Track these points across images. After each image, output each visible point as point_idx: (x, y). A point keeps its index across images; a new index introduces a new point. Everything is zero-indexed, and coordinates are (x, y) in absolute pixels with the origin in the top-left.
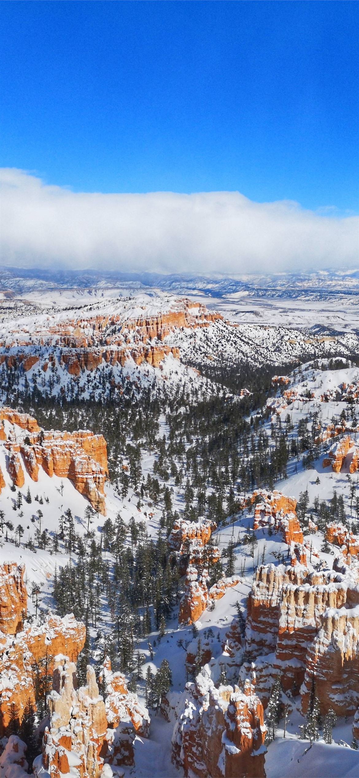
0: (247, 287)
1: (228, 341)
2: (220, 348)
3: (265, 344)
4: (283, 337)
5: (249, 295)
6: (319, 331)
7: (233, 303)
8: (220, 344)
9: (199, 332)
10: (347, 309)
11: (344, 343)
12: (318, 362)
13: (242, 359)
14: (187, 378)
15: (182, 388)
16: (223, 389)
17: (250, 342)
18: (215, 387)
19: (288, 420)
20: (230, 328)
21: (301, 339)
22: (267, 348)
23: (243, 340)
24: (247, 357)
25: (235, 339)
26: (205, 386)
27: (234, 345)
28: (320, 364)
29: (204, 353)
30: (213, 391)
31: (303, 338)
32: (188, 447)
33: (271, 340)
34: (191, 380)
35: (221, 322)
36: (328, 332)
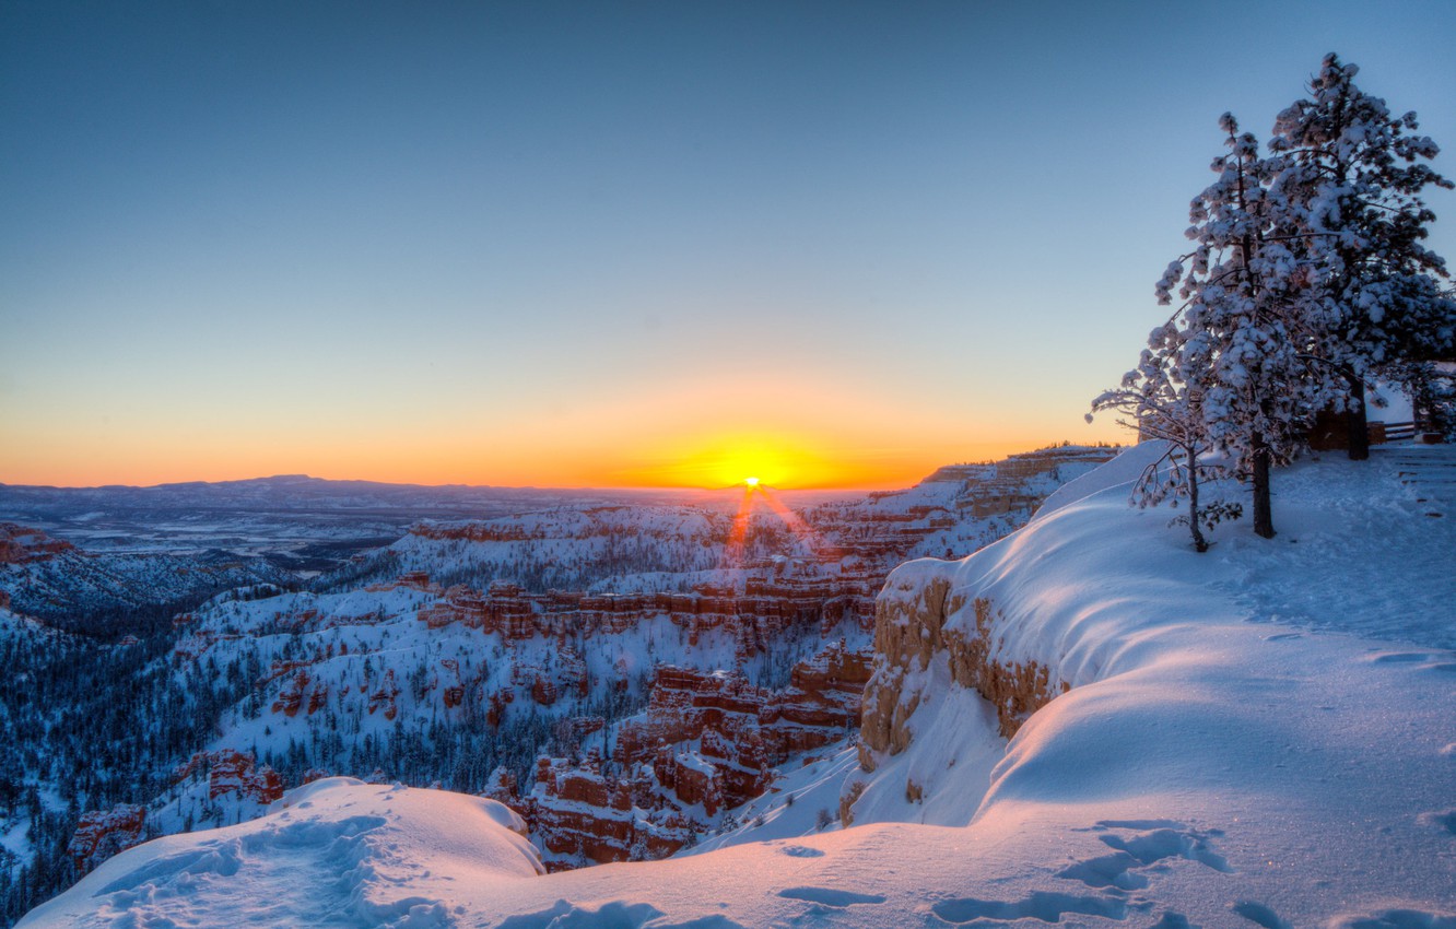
0: (100, 507)
1: (84, 577)
2: (72, 588)
3: (142, 578)
4: (169, 566)
5: (106, 517)
6: (214, 557)
7: (80, 527)
8: (72, 583)
9: (35, 569)
10: (250, 529)
11: (255, 568)
12: (237, 591)
13: (108, 599)
14: (26, 633)
15: (16, 647)
16: (85, 641)
17: (119, 577)
18: (72, 640)
19: (212, 663)
20: (86, 560)
21: (195, 568)
22: (145, 583)
23: (107, 575)
24: (117, 596)
25: (97, 574)
26: (54, 642)
27: (94, 582)
28: (241, 594)
29: (45, 596)
30: (69, 646)
31: (198, 566)
32: (48, 725)
33: (152, 572)
34: (31, 634)
35: (71, 552)
36: (229, 558)
